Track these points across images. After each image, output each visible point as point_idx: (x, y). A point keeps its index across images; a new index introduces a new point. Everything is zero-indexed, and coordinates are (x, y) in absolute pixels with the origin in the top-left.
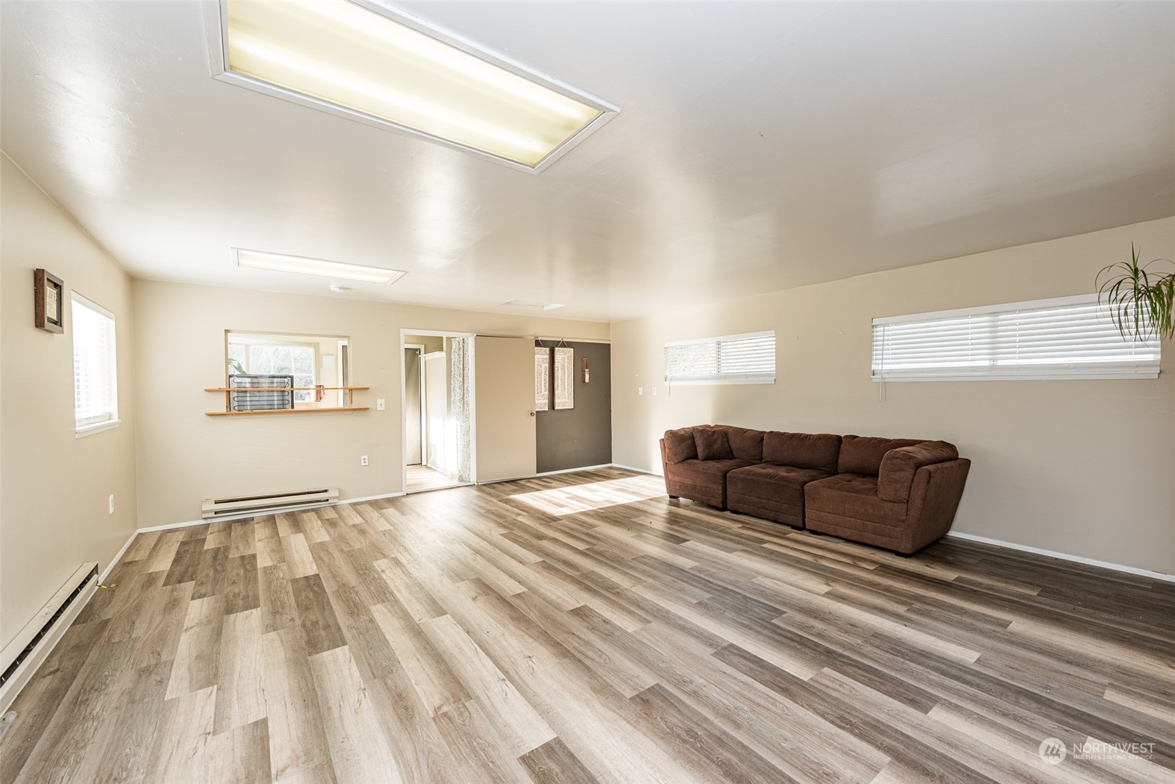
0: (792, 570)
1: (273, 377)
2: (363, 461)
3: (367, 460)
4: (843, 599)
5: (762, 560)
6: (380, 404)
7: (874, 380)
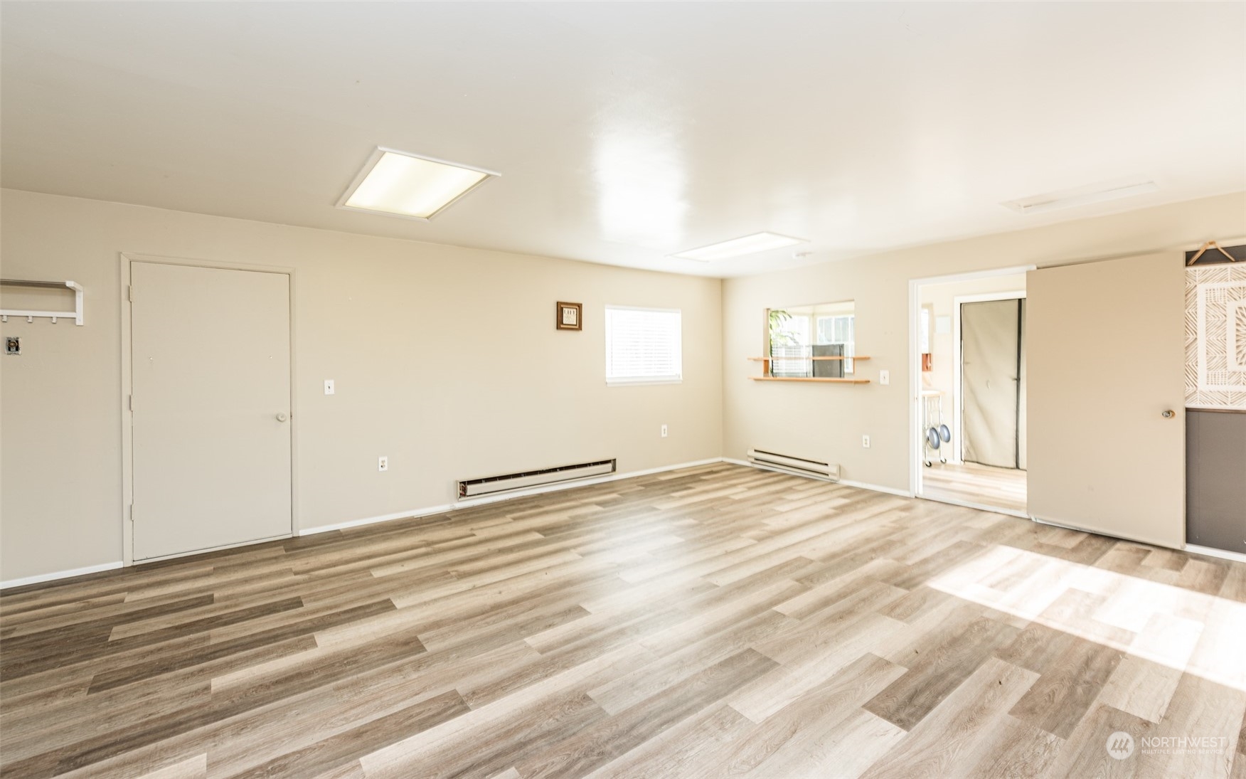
1: (795, 358)
2: (864, 442)
3: (868, 442)
6: (884, 377)
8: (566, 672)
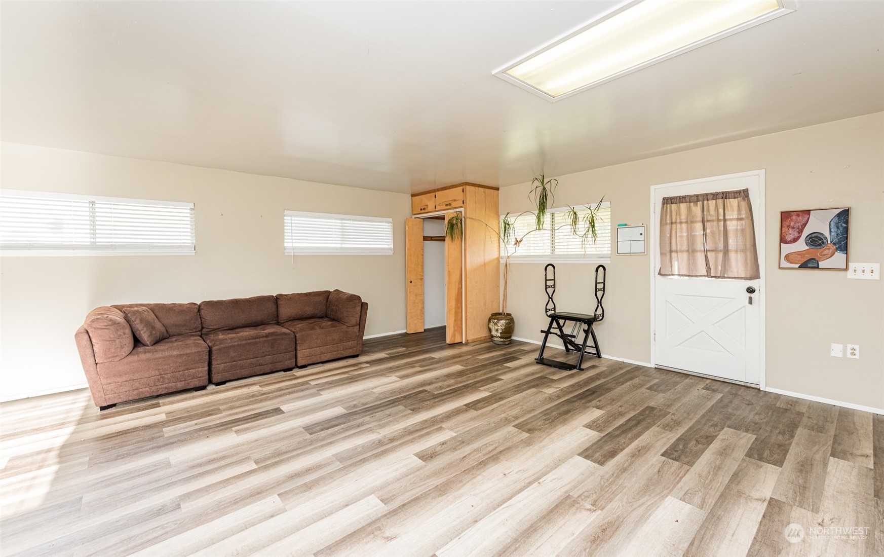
0: (359, 383)
4: (408, 376)
5: (341, 387)
7: (286, 254)
8: (424, 419)
